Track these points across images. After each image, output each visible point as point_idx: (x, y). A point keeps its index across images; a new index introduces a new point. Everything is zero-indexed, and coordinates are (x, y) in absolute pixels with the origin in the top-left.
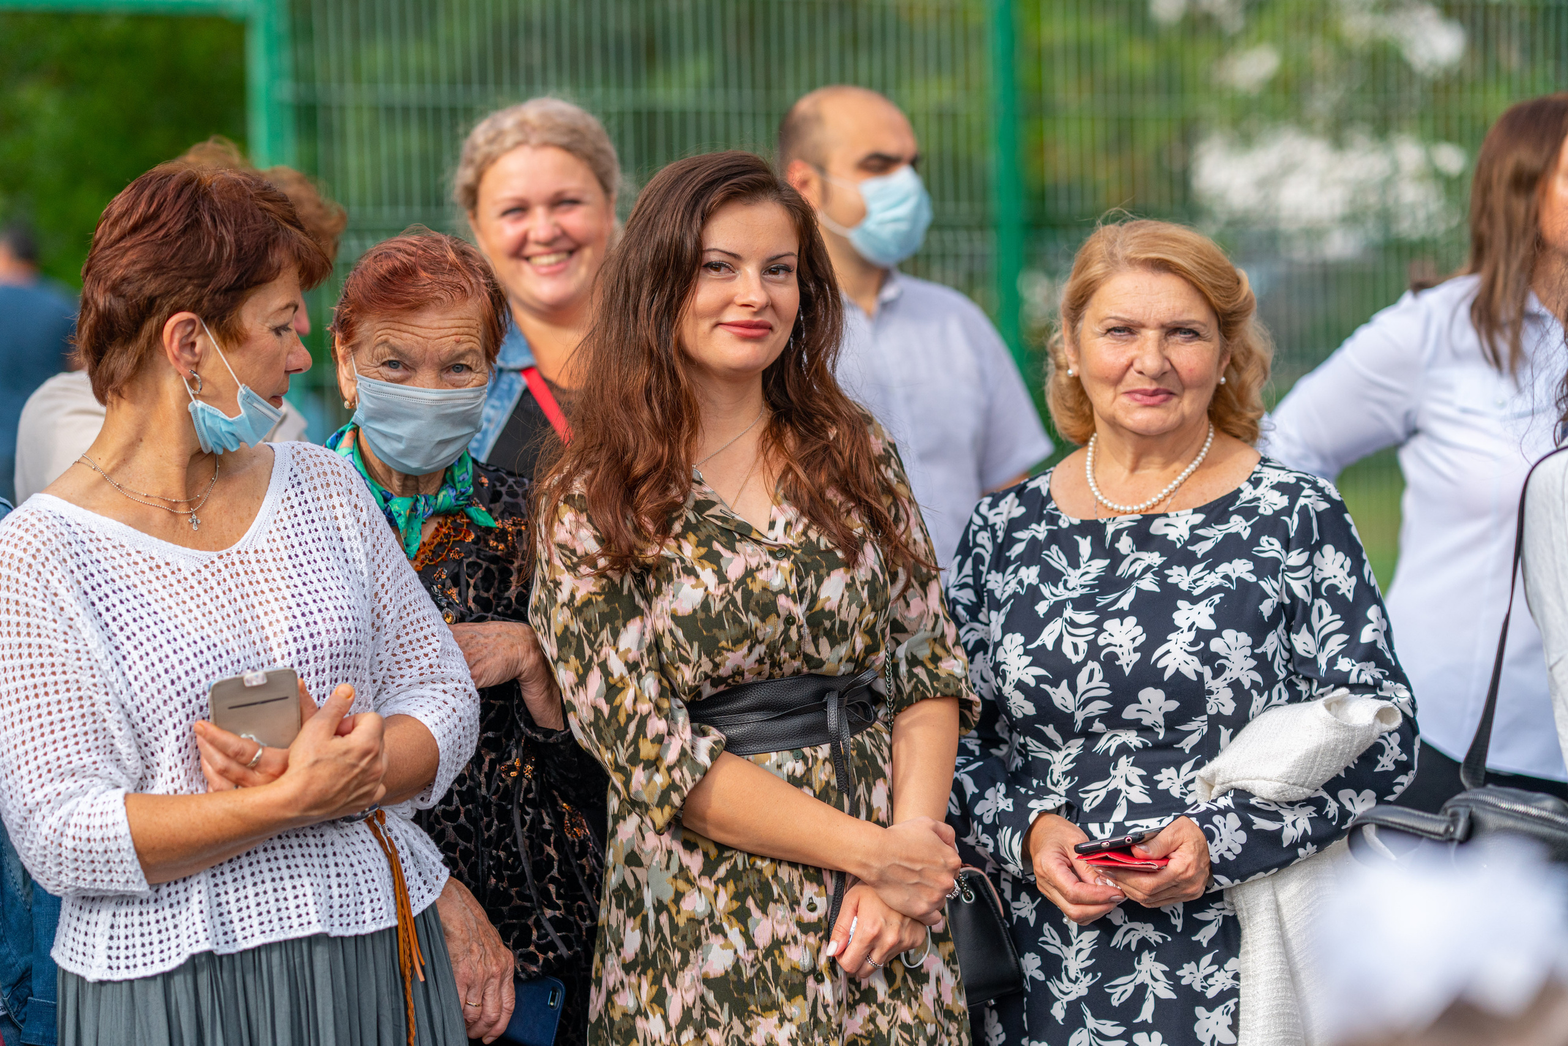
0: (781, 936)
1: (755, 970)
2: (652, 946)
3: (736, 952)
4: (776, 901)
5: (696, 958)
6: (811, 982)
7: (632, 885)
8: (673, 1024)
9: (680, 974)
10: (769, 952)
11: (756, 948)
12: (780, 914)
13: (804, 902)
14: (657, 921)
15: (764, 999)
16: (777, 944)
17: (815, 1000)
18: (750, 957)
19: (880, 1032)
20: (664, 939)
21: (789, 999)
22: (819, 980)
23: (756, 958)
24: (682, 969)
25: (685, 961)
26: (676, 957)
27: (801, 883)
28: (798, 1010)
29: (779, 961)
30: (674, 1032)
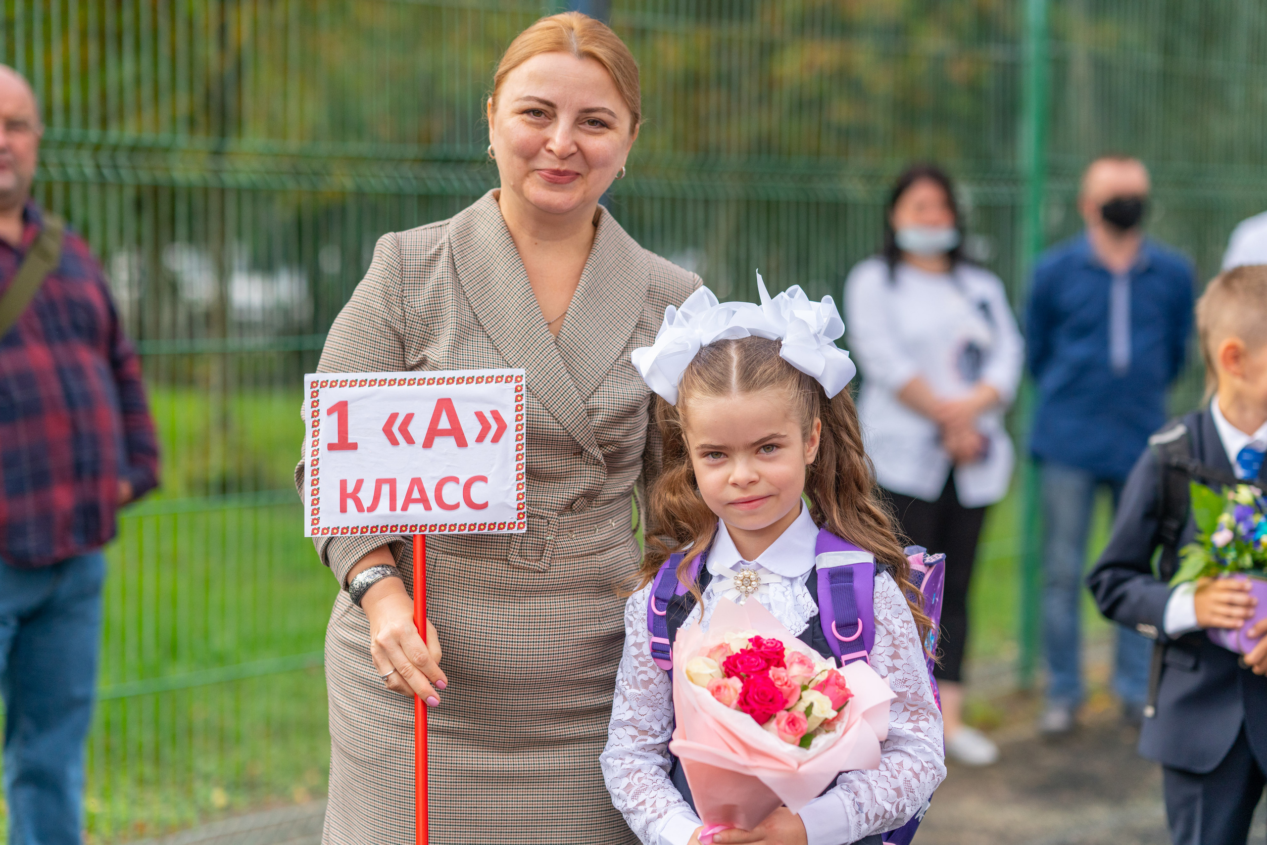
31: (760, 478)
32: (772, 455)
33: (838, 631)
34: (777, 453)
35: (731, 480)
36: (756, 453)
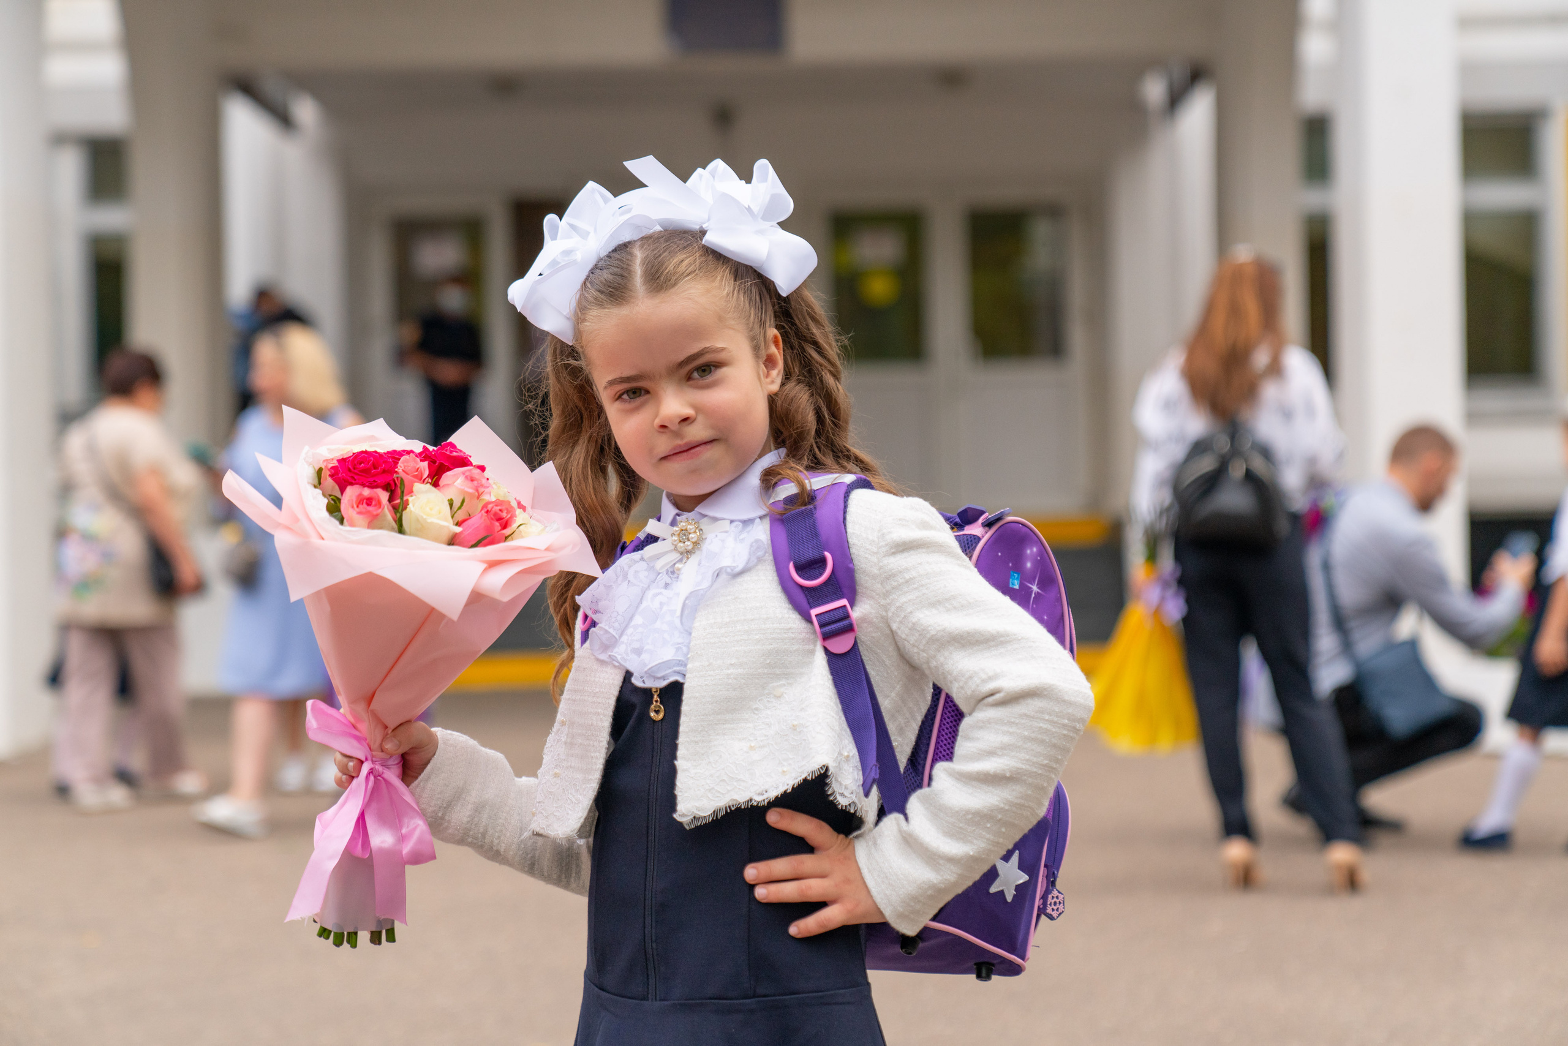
31: (697, 414)
32: (710, 379)
33: (800, 576)
34: (716, 375)
35: (657, 422)
36: (689, 378)
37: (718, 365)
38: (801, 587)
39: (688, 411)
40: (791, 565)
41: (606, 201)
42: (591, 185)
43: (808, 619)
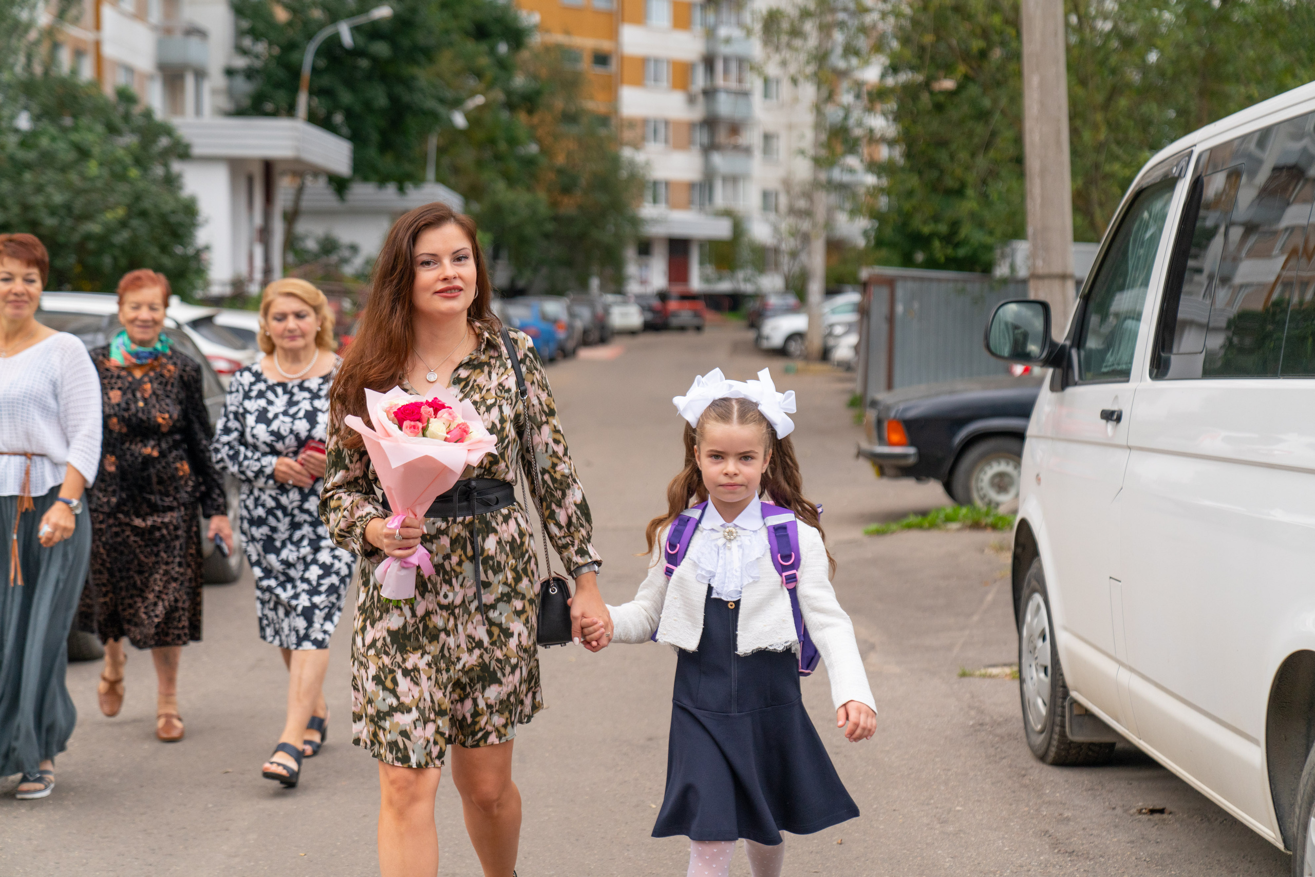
0: (430, 609)
1: (414, 628)
2: (368, 604)
3: (405, 618)
4: (429, 592)
5: (386, 617)
6: (443, 636)
7: (367, 571)
8: (367, 644)
9: (377, 622)
10: (423, 618)
11: (417, 617)
12: (431, 598)
13: (442, 594)
14: (373, 593)
15: (416, 644)
16: (428, 614)
17: (444, 645)
18: (412, 621)
19: (485, 663)
20: (373, 603)
21: (430, 642)
22: (448, 635)
23: (416, 622)
24: (379, 621)
25: (381, 618)
26: (377, 614)
27: (441, 584)
28: (434, 648)
29: (428, 622)
30: (366, 648)
32: (748, 462)
33: (780, 560)
34: (750, 461)
35: (725, 471)
36: (740, 459)
37: (752, 458)
38: (781, 564)
39: (737, 472)
40: (779, 555)
41: (721, 380)
42: (717, 369)
43: (781, 575)
